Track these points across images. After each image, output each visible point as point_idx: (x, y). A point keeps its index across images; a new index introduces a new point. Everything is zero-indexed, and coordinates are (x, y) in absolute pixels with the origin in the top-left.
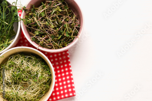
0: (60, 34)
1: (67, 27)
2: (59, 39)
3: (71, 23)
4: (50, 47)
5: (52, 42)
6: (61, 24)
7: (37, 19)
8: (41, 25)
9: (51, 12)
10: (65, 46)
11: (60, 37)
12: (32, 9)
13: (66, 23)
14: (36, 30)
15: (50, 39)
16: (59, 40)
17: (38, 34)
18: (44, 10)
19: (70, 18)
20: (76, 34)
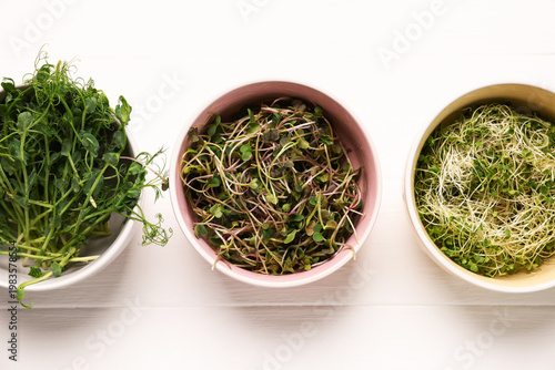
0: (292, 224)
1: (319, 206)
2: (286, 242)
3: (335, 196)
4: (252, 263)
5: (261, 247)
6: (302, 194)
7: (226, 164)
8: (233, 187)
9: (274, 147)
10: (303, 270)
11: (291, 237)
12: (213, 130)
13: (318, 194)
14: (215, 202)
15: (256, 238)
16: (285, 246)
17: (219, 214)
18: (251, 135)
19: (332, 172)
20: (345, 235)
